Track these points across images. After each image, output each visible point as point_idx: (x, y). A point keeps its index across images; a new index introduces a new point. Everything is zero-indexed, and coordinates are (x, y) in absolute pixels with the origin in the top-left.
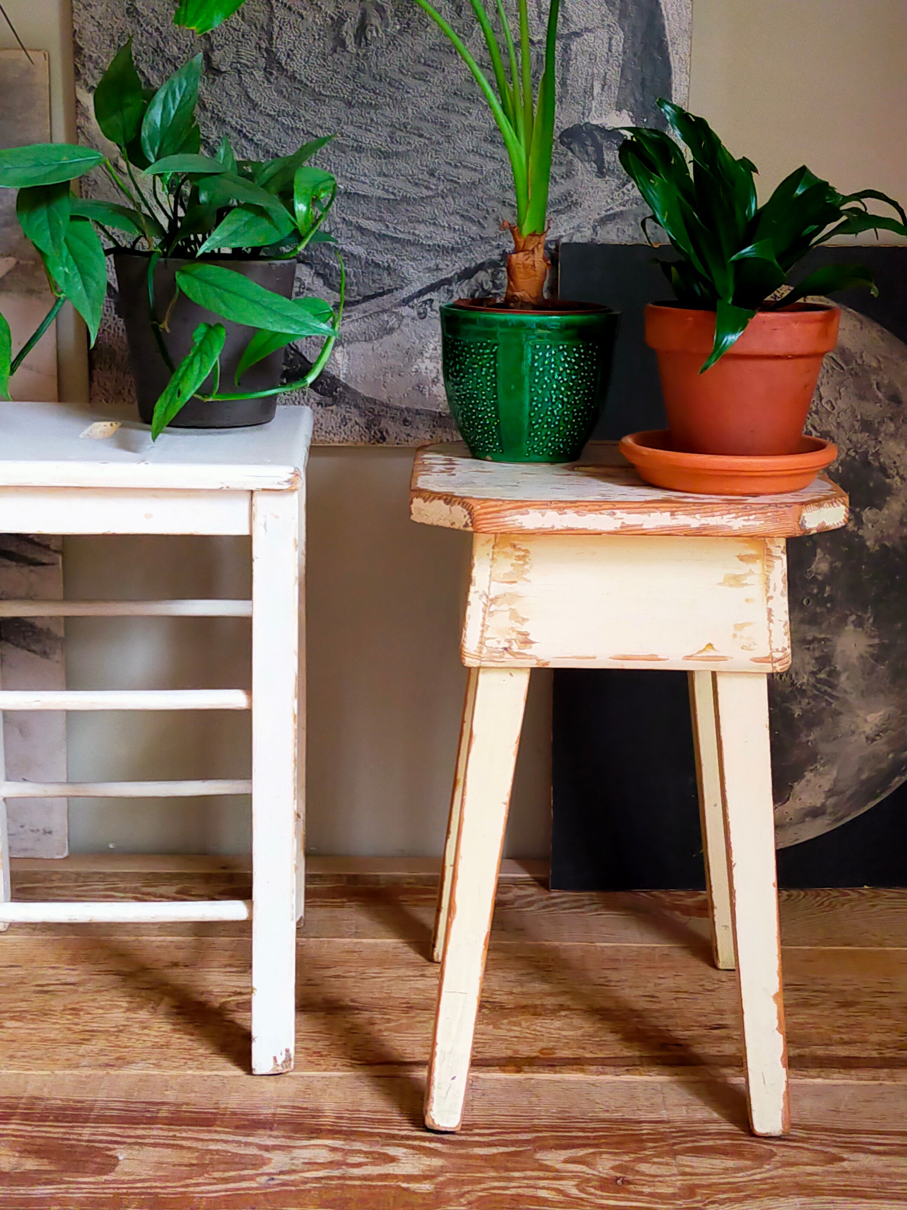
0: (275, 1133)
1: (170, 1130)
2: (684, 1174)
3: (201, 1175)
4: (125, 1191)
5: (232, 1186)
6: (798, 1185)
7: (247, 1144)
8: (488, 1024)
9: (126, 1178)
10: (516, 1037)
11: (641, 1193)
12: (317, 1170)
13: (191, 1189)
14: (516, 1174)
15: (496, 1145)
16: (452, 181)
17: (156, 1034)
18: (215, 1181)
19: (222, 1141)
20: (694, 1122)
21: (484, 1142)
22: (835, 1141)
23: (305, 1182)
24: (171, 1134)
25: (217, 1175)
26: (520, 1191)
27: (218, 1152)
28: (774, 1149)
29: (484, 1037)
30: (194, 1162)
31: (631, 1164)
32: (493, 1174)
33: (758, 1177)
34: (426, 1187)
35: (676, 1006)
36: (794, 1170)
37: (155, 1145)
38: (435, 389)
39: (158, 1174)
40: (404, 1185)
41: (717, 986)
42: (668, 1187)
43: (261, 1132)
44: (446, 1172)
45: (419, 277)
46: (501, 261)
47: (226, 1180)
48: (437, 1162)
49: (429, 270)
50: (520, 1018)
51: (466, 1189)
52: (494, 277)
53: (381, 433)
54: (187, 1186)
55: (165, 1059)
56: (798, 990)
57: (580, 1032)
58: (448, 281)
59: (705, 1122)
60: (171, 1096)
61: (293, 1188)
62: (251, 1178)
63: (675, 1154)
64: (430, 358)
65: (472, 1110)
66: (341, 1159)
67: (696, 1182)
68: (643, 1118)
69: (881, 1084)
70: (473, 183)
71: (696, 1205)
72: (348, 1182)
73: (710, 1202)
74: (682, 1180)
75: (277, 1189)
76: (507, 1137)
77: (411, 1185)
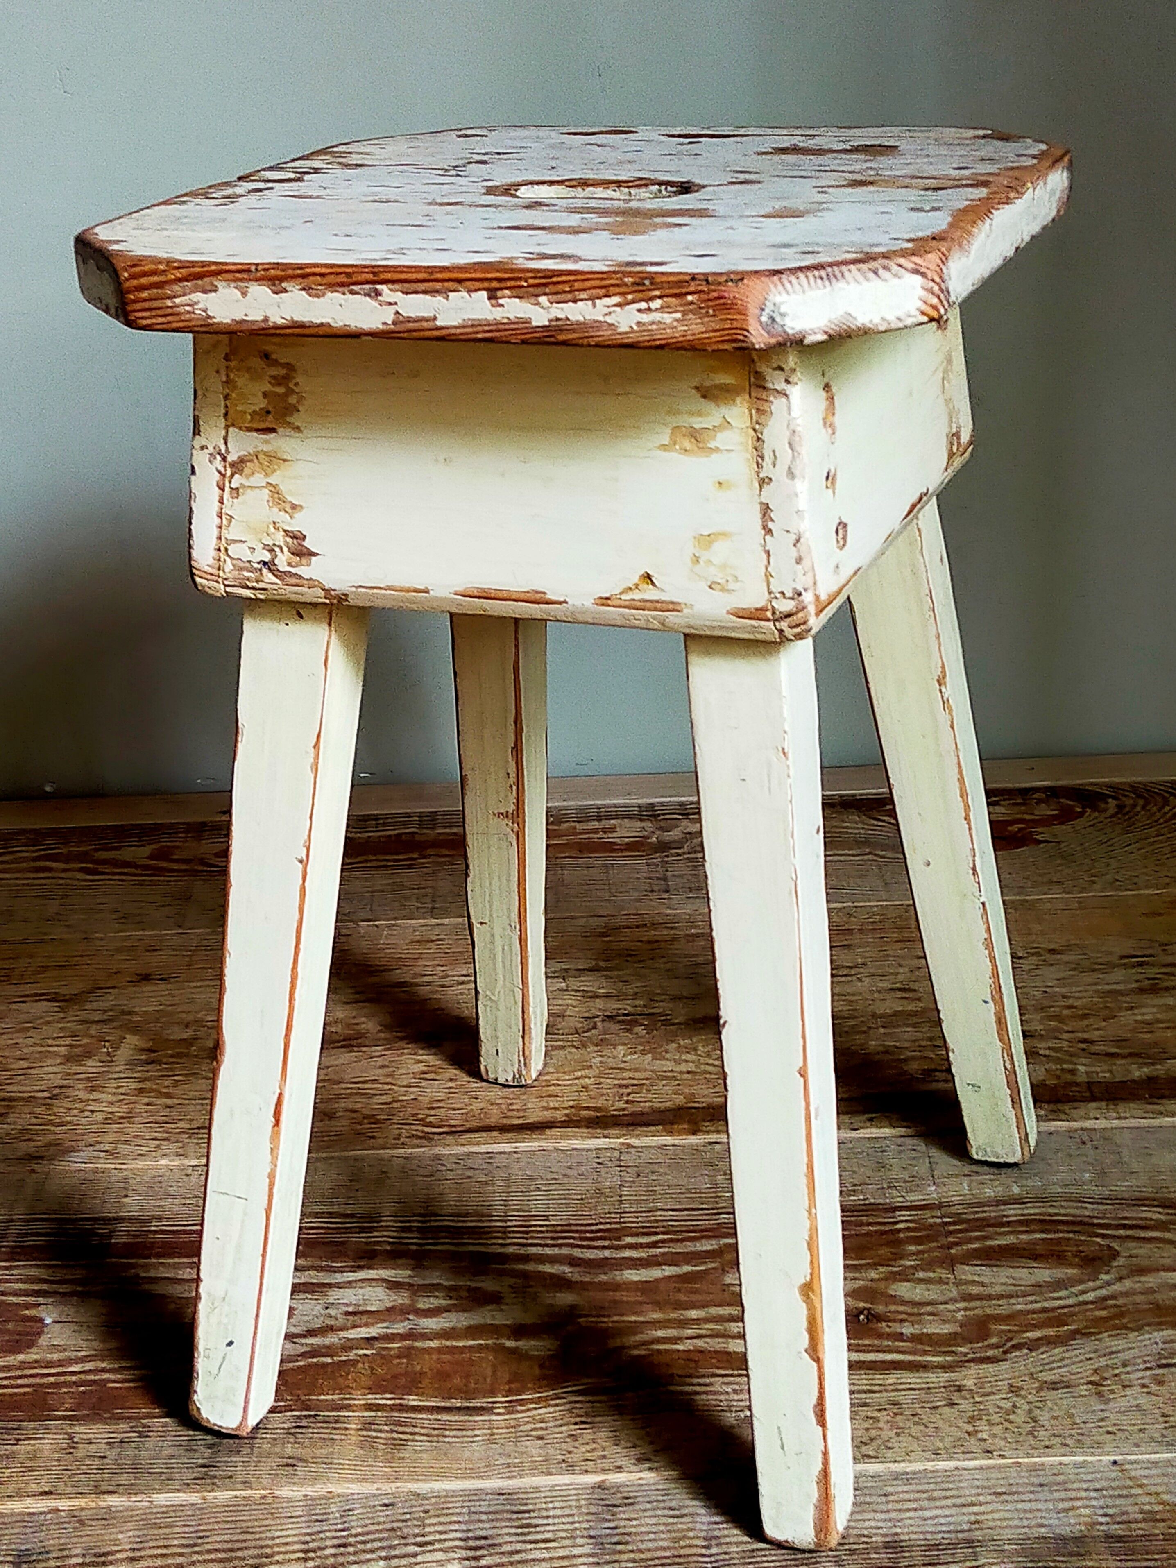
2: (968, 1297)
4: (52, 1379)
6: (1157, 1308)
8: (643, 1052)
9: (55, 1356)
10: (688, 1072)
11: (900, 1337)
12: (366, 1325)
14: (694, 1314)
15: (660, 1264)
17: (110, 1098)
20: (980, 1204)
21: (640, 1259)
23: (350, 1346)
26: (700, 1343)
28: (1114, 1245)
29: (637, 1075)
31: (882, 1285)
32: (656, 1316)
33: (1090, 1296)
34: (545, 1345)
36: (1151, 1280)
40: (510, 1344)
42: (944, 1322)
44: (579, 1316)
48: (564, 1299)
50: (694, 1039)
55: (126, 1142)
56: (1141, 964)
59: (999, 1202)
60: (132, 1205)
61: (329, 1360)
63: (951, 1263)
65: (620, 1202)
66: (407, 1301)
67: (989, 1311)
68: (898, 1201)
71: (990, 1353)
72: (418, 1344)
73: (1013, 1346)
74: (965, 1309)
75: (301, 1363)
76: (679, 1249)
77: (520, 1344)
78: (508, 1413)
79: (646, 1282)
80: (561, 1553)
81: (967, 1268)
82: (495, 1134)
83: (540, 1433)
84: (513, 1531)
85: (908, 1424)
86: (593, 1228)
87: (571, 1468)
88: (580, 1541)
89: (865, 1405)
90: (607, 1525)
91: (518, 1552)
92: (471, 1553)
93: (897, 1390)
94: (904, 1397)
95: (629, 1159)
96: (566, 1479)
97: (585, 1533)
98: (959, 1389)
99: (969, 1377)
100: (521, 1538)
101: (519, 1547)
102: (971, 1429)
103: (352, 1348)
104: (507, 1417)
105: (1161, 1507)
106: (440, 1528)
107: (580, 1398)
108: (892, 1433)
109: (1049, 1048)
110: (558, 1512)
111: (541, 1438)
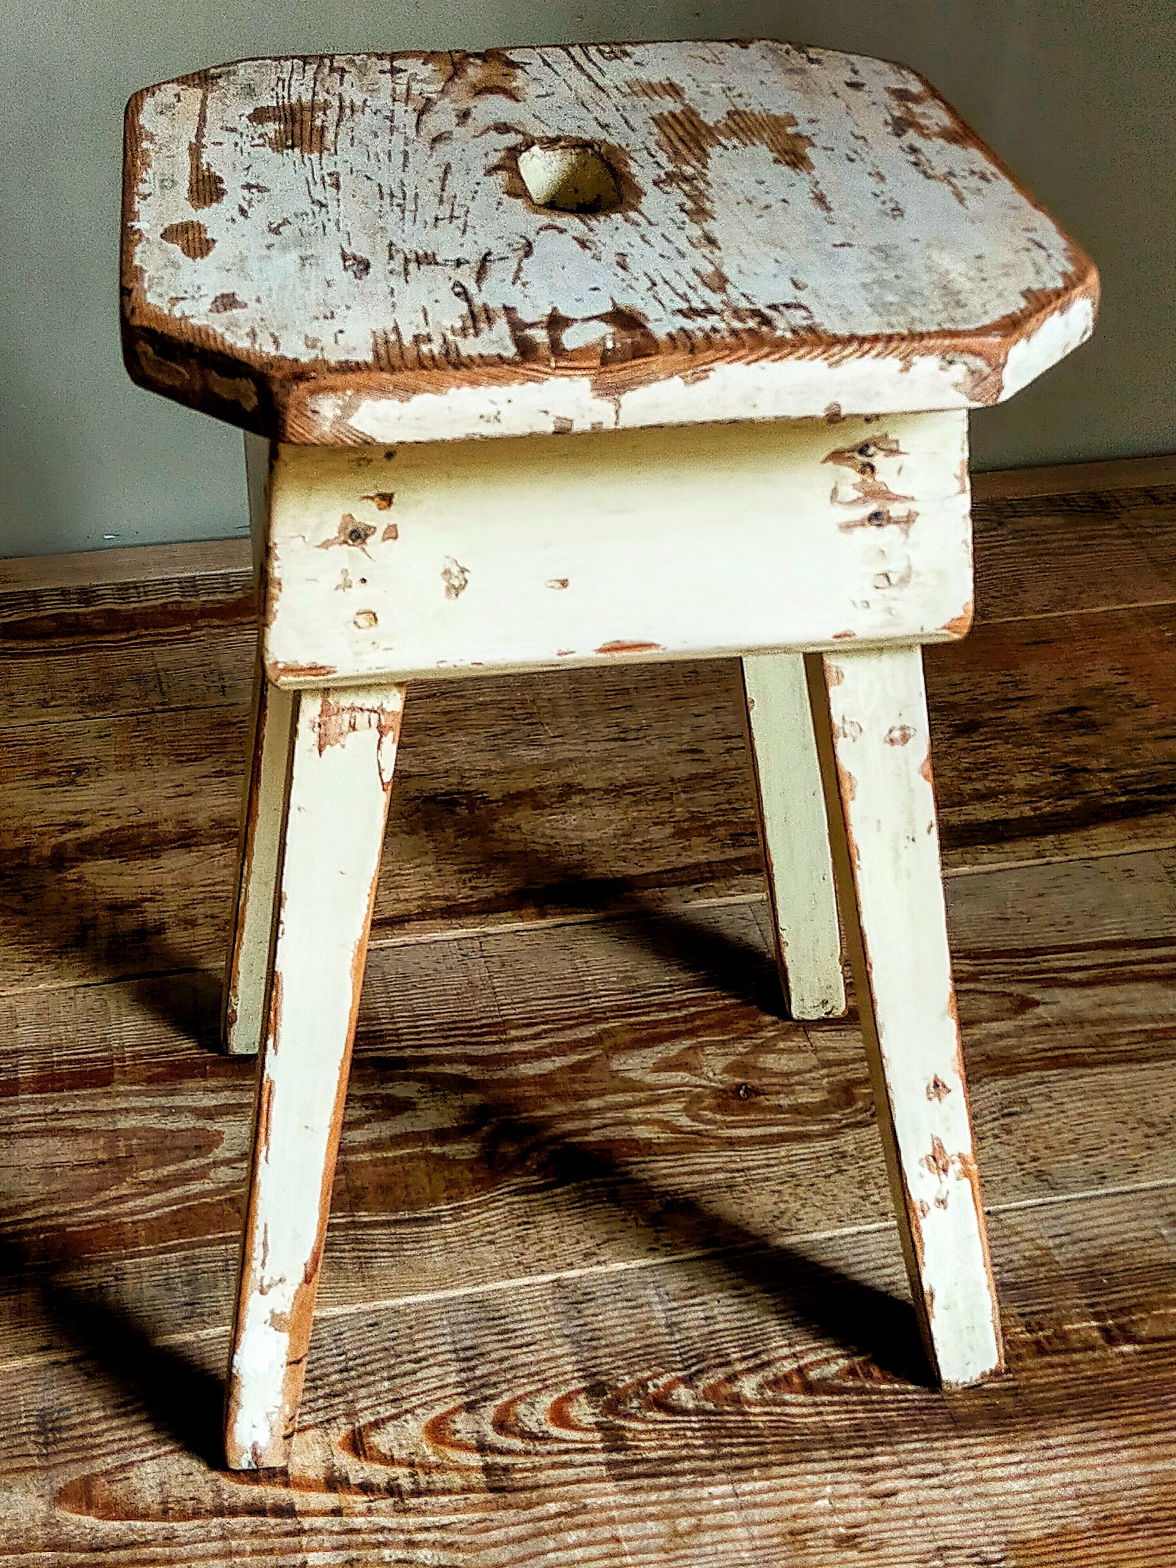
0: (212, 1083)
1: (45, 1102)
2: (828, 1064)
3: (120, 1180)
5: (176, 1192)
7: (174, 1110)
11: (779, 1109)
13: (114, 1209)
14: (593, 1103)
15: (548, 1056)
18: (146, 1188)
19: (135, 1109)
21: (530, 1052)
22: (1018, 973)
24: (50, 1108)
25: (146, 1175)
26: (608, 1133)
27: (134, 1131)
30: (102, 1156)
31: (751, 1059)
32: (561, 1109)
34: (466, 1149)
35: (732, 764)
37: (29, 1134)
39: (56, 1186)
40: (436, 1150)
42: (813, 1090)
43: (190, 1084)
44: (492, 1116)
47: (162, 1184)
48: (472, 1100)
54: (105, 1204)
57: (610, 831)
60: (27, 1036)
62: (201, 1174)
63: (806, 1030)
65: (495, 994)
67: (849, 1076)
69: (1048, 863)
71: (860, 1117)
72: (352, 1158)
74: (828, 1076)
76: (560, 1037)
77: (445, 1149)
78: (455, 1220)
79: (541, 1075)
80: (545, 1355)
81: (819, 1034)
83: (489, 1237)
84: (495, 1338)
85: (811, 1194)
86: (478, 1023)
87: (528, 1269)
88: (558, 1341)
89: (767, 1179)
90: (577, 1322)
91: (507, 1358)
92: (464, 1365)
93: (790, 1162)
94: (799, 1168)
95: (490, 948)
96: (527, 1280)
97: (559, 1332)
98: (843, 1155)
99: (848, 1141)
100: (504, 1344)
101: (505, 1353)
102: (863, 1193)
104: (454, 1225)
105: (1038, 1253)
106: (429, 1343)
107: (516, 1199)
108: (798, 1205)
110: (529, 1315)
111: (491, 1242)
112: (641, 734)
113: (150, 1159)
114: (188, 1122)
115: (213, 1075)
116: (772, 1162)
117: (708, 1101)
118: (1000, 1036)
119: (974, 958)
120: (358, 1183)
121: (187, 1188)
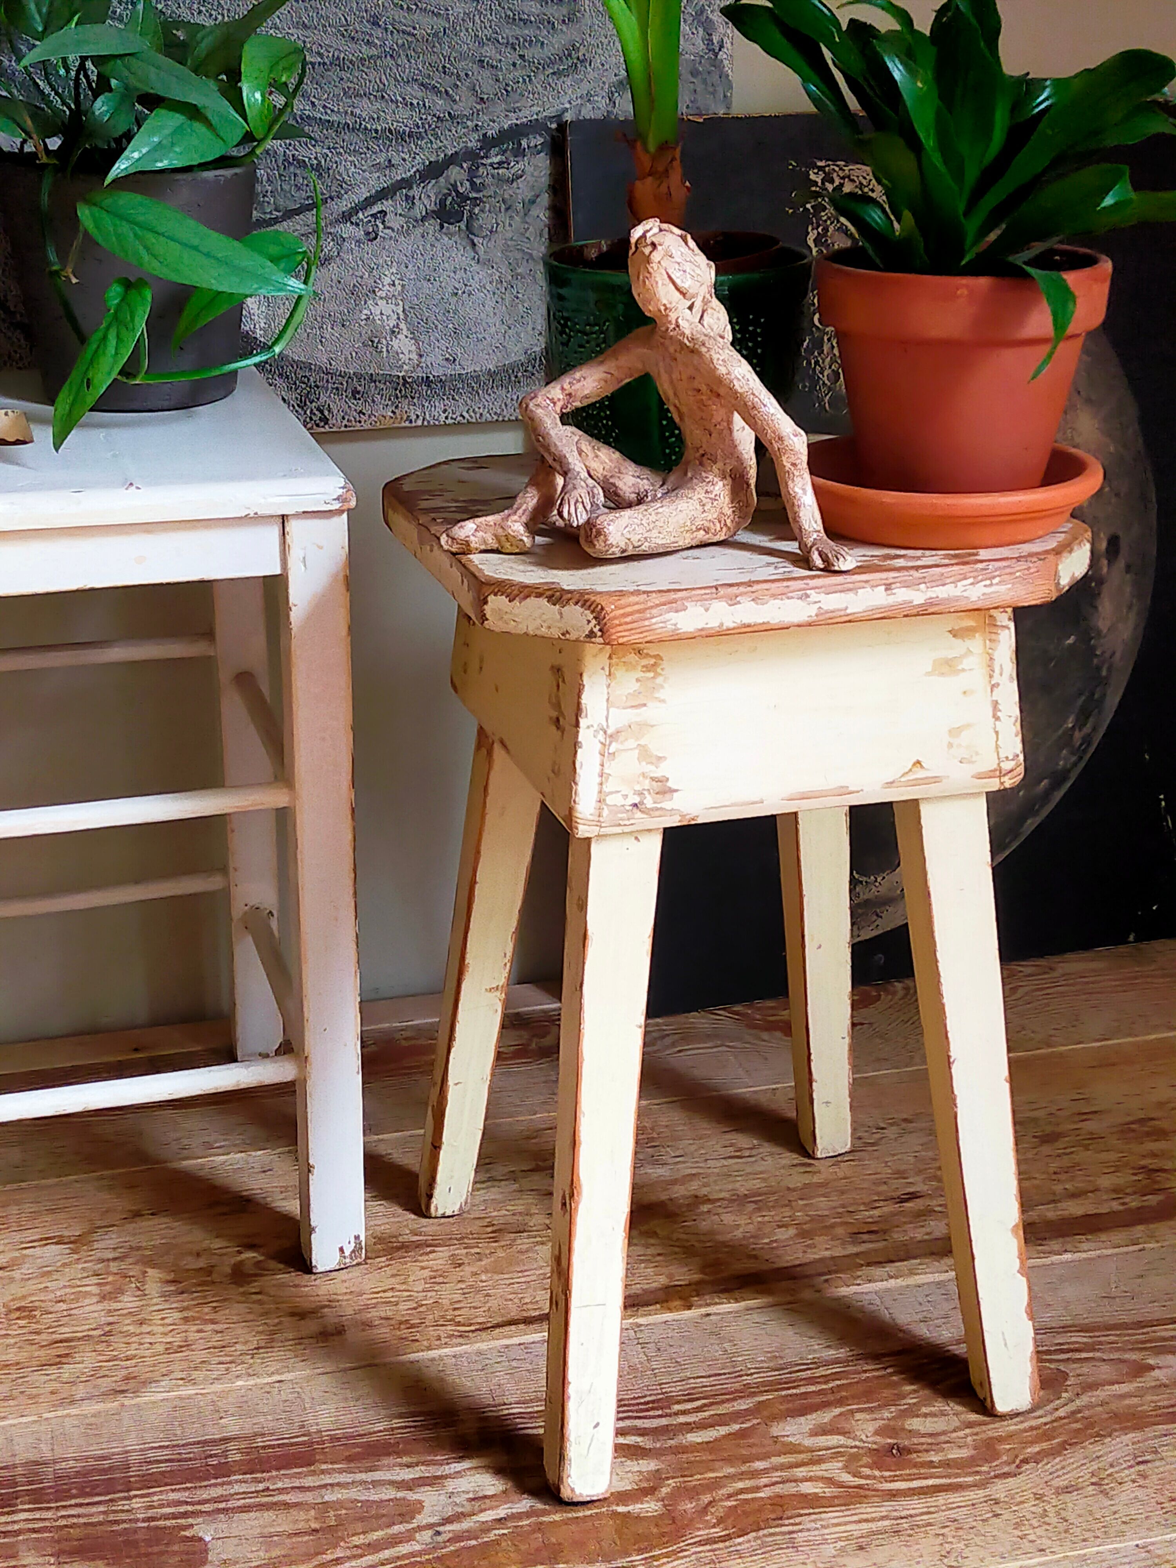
0: (405, 1460)
1: (256, 1481)
2: (970, 1425)
3: (335, 1546)
5: (387, 1554)
6: (1116, 1416)
7: (375, 1484)
11: (931, 1464)
12: (491, 1508)
14: (760, 1465)
15: (713, 1426)
16: (404, 32)
17: (161, 1329)
18: (360, 1551)
19: (339, 1484)
21: (694, 1423)
22: (1129, 1342)
23: (486, 1528)
24: (261, 1486)
25: (357, 1540)
26: (778, 1489)
27: (339, 1504)
28: (1062, 1367)
30: (315, 1525)
31: (898, 1422)
32: (732, 1470)
33: (1061, 1413)
34: (649, 1507)
35: (841, 1174)
36: (1101, 1394)
37: (245, 1509)
38: (395, 343)
39: (275, 1553)
40: (621, 1509)
41: (878, 1136)
42: (960, 1447)
43: (386, 1461)
44: (668, 1478)
45: (363, 178)
46: (481, 149)
47: (374, 1547)
48: (648, 1465)
49: (377, 167)
51: (706, 1498)
52: (472, 175)
53: (322, 412)
55: (196, 1369)
58: (406, 183)
60: (232, 1426)
61: (473, 1542)
62: (409, 1536)
63: (944, 1396)
64: (386, 298)
65: (655, 1375)
67: (991, 1434)
69: (1143, 1249)
70: (436, 35)
71: (1006, 1469)
72: (545, 1519)
73: (1022, 1461)
74: (972, 1435)
75: (452, 1548)
76: (722, 1410)
77: (630, 1508)
79: (709, 1442)
82: (522, 1326)
85: (972, 1536)
86: (642, 1401)
89: (930, 1524)
93: (949, 1509)
94: (958, 1514)
95: (644, 1336)
98: (997, 1503)
99: (999, 1489)
102: (1020, 1534)
103: (489, 1530)
107: (701, 1549)
108: (961, 1545)
109: (940, 1205)
112: (754, 1152)
113: (359, 1526)
114: (390, 1493)
115: (406, 1453)
116: (932, 1509)
117: (866, 1460)
118: (1123, 1397)
119: (1086, 1331)
120: (553, 1540)
121: (397, 1549)
